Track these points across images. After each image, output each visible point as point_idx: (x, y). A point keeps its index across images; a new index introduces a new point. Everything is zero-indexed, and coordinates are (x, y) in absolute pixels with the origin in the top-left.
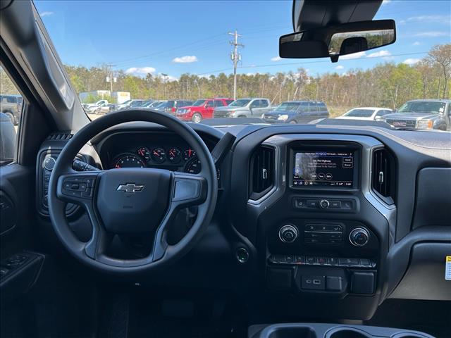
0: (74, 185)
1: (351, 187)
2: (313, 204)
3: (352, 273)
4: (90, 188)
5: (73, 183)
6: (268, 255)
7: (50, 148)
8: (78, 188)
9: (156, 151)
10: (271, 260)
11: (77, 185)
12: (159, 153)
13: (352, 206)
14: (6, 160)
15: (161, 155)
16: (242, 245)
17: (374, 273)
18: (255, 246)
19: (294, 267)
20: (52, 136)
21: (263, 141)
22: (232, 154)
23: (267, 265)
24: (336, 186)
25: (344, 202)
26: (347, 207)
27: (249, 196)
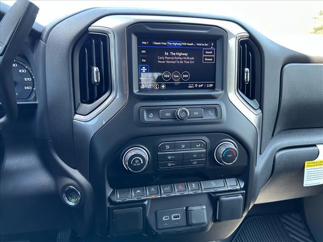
1: (213, 88)
2: (168, 114)
3: (218, 198)
6: (109, 191)
10: (114, 199)
13: (216, 114)
16: (70, 181)
17: (242, 194)
18: (90, 181)
19: (146, 203)
21: (90, 25)
22: (45, 47)
23: (108, 205)
24: (195, 88)
25: (206, 108)
26: (211, 116)
27: (75, 110)
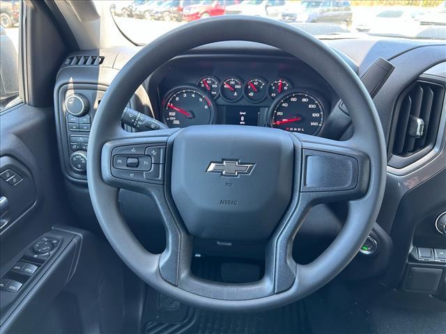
0: (130, 161)
4: (157, 164)
5: (129, 156)
6: (411, 249)
7: (71, 80)
8: (137, 165)
9: (228, 83)
11: (136, 160)
12: (233, 86)
14: (8, 95)
15: (235, 90)
20: (72, 59)
23: (407, 261)
